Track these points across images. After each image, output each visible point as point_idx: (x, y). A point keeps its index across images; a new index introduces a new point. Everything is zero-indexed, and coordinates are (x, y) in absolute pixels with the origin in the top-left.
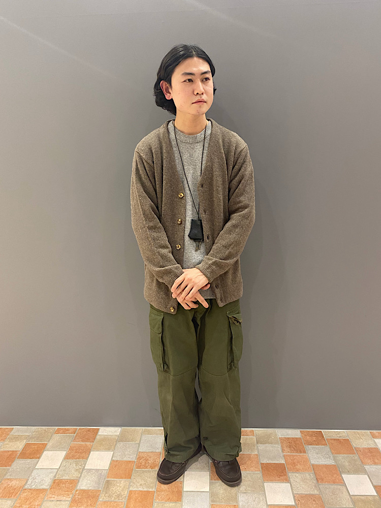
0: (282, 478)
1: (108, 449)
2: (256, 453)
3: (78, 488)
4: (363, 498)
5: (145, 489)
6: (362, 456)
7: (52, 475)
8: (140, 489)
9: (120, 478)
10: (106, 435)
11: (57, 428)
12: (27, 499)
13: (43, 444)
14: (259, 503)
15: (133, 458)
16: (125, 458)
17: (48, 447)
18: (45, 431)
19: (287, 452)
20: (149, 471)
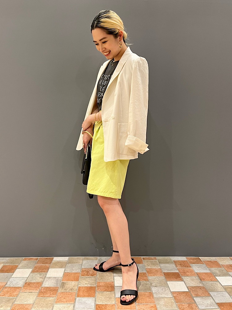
0: (178, 279)
1: (61, 267)
2: (159, 268)
3: (43, 286)
5: (89, 286)
6: (226, 268)
7: (23, 280)
8: (87, 286)
9: (71, 281)
10: (59, 261)
11: (24, 258)
12: (8, 292)
13: (15, 266)
14: (166, 291)
15: (79, 271)
16: (73, 271)
17: (19, 267)
18: (16, 259)
19: (179, 267)
20: (90, 277)
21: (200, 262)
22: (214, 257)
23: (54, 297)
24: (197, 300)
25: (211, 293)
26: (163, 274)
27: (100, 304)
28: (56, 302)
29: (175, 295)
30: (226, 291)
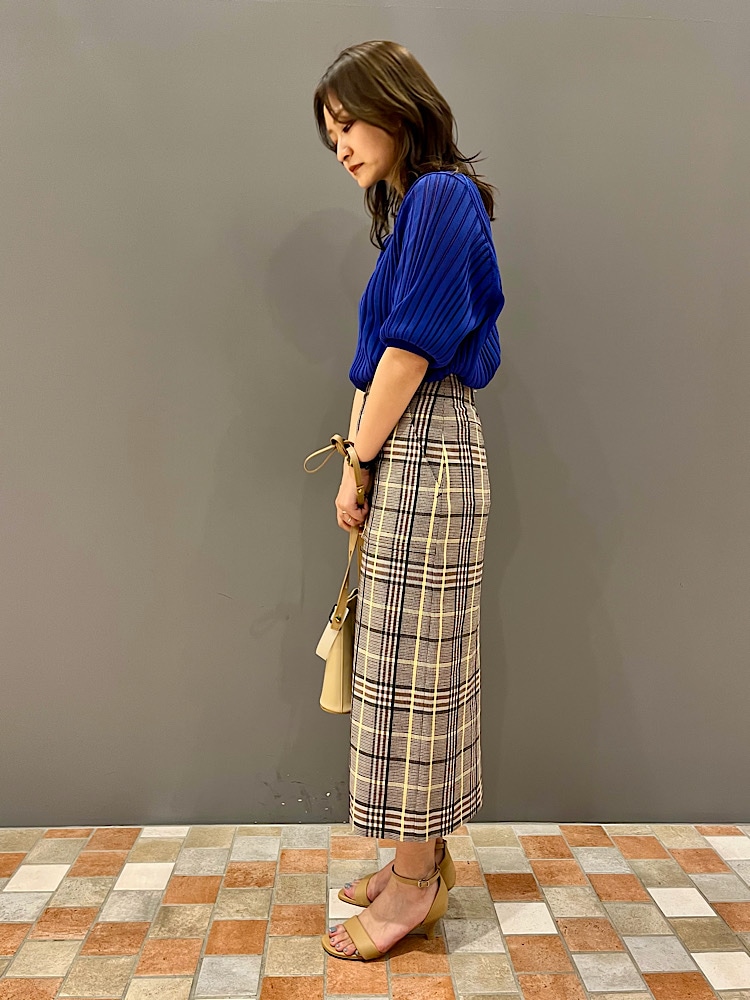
0: (529, 894)
1: (164, 860)
2: (474, 859)
3: (100, 920)
4: (690, 920)
5: (248, 918)
6: (682, 861)
7: (40, 901)
8: (235, 918)
9: (192, 903)
10: (157, 838)
11: (47, 829)
13: (16, 855)
14: (486, 932)
15: (218, 871)
16: (201, 872)
17: (30, 858)
18: (21, 833)
19: (536, 857)
20: (253, 891)
21: (602, 840)
22: (647, 825)
23: (134, 954)
24: (584, 962)
25: (630, 942)
26: (484, 880)
27: (277, 975)
28: (138, 971)
29: (513, 947)
30: (675, 934)
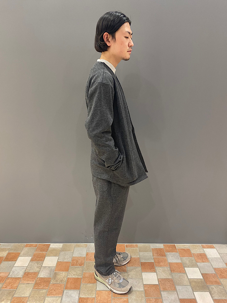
0: (152, 270)
1: (55, 256)
2: (138, 257)
3: (39, 277)
5: (77, 277)
6: (196, 258)
7: (23, 270)
9: (62, 271)
10: (54, 248)
11: (26, 244)
12: (10, 283)
13: (18, 253)
14: (139, 283)
15: (70, 260)
16: (65, 260)
17: (21, 254)
18: (19, 245)
19: (155, 256)
20: (78, 267)
22: (188, 244)
23: (47, 289)
24: (164, 294)
25: (178, 288)
26: (140, 264)
27: (83, 297)
28: (48, 295)
29: (146, 288)
30: (190, 285)
